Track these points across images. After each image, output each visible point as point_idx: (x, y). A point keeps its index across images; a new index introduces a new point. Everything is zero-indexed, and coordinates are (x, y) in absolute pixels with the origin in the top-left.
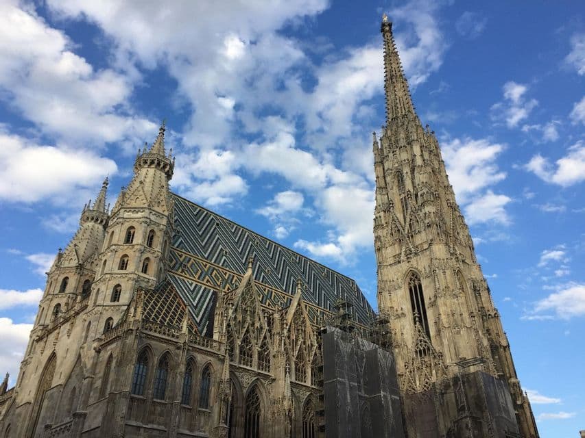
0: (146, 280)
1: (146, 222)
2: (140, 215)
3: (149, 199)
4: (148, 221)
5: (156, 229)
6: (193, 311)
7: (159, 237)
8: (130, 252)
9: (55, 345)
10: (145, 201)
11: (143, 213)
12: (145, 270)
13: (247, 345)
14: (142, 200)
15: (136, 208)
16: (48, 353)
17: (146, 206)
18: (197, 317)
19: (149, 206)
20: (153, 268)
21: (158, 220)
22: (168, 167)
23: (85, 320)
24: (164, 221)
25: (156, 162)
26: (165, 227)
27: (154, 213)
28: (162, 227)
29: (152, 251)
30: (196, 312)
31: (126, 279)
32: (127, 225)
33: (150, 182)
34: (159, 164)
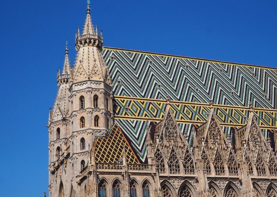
0: (99, 131)
1: (89, 91)
2: (85, 86)
3: (88, 73)
4: (91, 89)
5: (97, 93)
6: (136, 143)
7: (100, 98)
8: (84, 115)
9: (61, 177)
10: (85, 75)
11: (87, 84)
12: (96, 124)
13: (174, 160)
14: (84, 75)
15: (81, 82)
16: (59, 181)
17: (87, 79)
18: (139, 146)
19: (89, 78)
20: (102, 121)
21: (97, 86)
22: (97, 41)
23: (71, 163)
24: (102, 86)
25: (88, 41)
26: (103, 90)
27: (93, 82)
28: (101, 90)
29: (98, 110)
30: (138, 142)
31: (86, 133)
32: (79, 95)
33: (86, 59)
34: (90, 42)
